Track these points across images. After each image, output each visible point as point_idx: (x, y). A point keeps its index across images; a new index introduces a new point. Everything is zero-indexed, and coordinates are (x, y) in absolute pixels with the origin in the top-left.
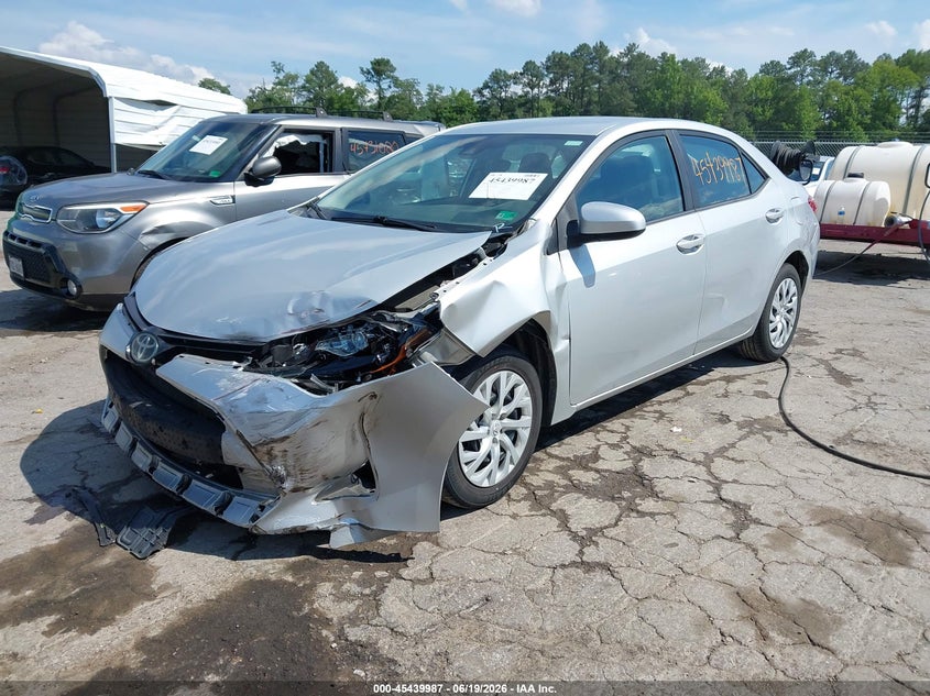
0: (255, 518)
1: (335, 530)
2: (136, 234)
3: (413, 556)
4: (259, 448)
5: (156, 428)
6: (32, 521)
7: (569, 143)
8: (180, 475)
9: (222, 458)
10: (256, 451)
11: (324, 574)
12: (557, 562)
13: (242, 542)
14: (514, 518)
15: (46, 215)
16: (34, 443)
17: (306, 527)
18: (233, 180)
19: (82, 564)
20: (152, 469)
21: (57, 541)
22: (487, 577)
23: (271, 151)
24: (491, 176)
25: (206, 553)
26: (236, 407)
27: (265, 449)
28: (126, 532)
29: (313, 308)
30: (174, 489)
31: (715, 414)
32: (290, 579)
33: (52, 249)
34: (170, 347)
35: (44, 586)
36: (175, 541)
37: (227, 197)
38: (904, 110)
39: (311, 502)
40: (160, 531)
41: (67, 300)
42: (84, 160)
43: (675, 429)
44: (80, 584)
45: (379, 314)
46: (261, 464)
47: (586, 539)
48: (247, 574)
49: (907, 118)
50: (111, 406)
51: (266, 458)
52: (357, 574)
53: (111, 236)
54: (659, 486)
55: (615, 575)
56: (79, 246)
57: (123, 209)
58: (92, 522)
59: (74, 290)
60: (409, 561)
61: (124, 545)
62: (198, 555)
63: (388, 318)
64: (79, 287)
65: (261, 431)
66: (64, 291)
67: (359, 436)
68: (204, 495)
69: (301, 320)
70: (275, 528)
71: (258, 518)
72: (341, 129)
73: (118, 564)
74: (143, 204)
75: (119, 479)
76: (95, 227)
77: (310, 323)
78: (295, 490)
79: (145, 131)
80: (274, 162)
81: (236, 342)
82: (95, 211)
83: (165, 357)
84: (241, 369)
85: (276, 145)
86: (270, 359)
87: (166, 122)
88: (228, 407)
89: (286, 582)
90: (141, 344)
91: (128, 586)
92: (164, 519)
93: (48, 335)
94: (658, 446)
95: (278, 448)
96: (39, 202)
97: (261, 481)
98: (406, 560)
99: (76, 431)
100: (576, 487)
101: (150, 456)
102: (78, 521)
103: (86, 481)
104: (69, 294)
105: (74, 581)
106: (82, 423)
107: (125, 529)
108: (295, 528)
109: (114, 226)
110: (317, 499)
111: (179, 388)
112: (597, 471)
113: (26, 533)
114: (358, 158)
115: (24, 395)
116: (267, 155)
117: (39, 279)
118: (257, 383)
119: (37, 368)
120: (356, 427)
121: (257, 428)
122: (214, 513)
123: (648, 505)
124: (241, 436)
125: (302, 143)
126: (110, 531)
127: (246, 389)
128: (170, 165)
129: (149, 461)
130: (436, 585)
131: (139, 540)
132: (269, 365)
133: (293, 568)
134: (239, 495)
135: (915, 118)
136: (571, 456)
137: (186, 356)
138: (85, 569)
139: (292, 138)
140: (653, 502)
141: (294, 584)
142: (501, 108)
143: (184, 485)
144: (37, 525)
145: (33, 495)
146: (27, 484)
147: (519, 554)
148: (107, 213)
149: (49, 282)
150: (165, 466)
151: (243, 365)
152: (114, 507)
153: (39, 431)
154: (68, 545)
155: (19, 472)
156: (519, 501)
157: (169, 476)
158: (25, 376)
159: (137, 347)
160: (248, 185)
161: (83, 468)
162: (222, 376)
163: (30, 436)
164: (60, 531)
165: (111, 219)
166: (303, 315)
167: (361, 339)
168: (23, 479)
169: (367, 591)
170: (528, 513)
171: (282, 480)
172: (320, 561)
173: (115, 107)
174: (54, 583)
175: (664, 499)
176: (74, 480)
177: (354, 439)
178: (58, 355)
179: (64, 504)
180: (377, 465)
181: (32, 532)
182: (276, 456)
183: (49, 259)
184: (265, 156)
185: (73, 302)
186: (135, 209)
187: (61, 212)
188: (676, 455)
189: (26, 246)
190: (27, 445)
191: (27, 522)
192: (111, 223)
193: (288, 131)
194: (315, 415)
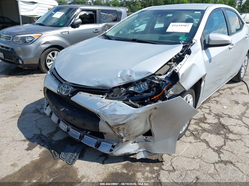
0: (111, 150)
1: (138, 153)
2: (39, 45)
3: (164, 160)
4: (114, 127)
5: (72, 119)
6: (28, 149)
7: (196, 12)
8: (79, 134)
9: (99, 130)
10: (113, 128)
11: (136, 169)
12: (214, 161)
13: (103, 156)
14: (190, 143)
15: (9, 38)
16: (20, 117)
17: (129, 153)
18: (67, 26)
19: (50, 167)
20: (68, 131)
21: (38, 158)
22: (193, 169)
23: (78, 17)
24: (172, 24)
25: (92, 161)
26: (105, 112)
27: (116, 127)
28: (63, 154)
29: (128, 75)
30: (78, 138)
31: (233, 101)
32: (125, 171)
33: (12, 49)
34: (75, 89)
35: (39, 178)
36: (81, 157)
37: (66, 32)
38: (237, 4)
39: (130, 144)
40: (75, 154)
41: (19, 66)
42: (12, 20)
43: (225, 107)
44: (52, 177)
45: (152, 77)
46: (115, 133)
47: (218, 150)
48: (110, 170)
49: (238, 6)
50: (47, 106)
51: (117, 131)
52: (148, 169)
53: (31, 45)
54: (231, 128)
55: (235, 165)
56: (21, 48)
57: (34, 36)
58: (49, 149)
59: (21, 62)
60: (163, 162)
61: (63, 159)
62: (90, 162)
63: (156, 78)
64: (23, 62)
65: (115, 121)
66: (18, 63)
67: (148, 122)
68: (90, 141)
69: (123, 80)
70: (119, 154)
71: (112, 150)
72: (98, 9)
73: (63, 167)
74: (41, 35)
75: (53, 131)
76: (26, 42)
77: (126, 81)
78: (126, 141)
79: (29, 11)
80: (80, 20)
81: (100, 88)
82: (25, 37)
83: (74, 93)
84: (104, 98)
85: (79, 15)
86: (112, 94)
87: (35, 8)
88: (102, 113)
89: (125, 173)
90: (64, 88)
91: (69, 177)
92: (76, 150)
93: (14, 77)
94: (222, 113)
95: (121, 127)
96: (6, 34)
97: (112, 137)
98: (162, 162)
99: (33, 112)
100: (204, 130)
101: (67, 126)
102: (44, 149)
103: (42, 132)
104: (19, 64)
105: (50, 175)
106: (34, 109)
107: (62, 153)
108: (125, 153)
109: (32, 42)
110: (132, 143)
111: (81, 105)
112: (209, 124)
113: (27, 154)
114: (103, 19)
115: (12, 99)
116: (77, 18)
117: (9, 59)
118: (112, 104)
119: (14, 89)
120: (148, 119)
121: (113, 120)
122: (95, 148)
123: (231, 136)
124: (107, 123)
125: (87, 14)
126: (56, 153)
127: (108, 106)
128: (44, 21)
129: (66, 128)
130: (176, 172)
131: (68, 157)
132: (112, 96)
133: (125, 167)
134: (104, 141)
135: (240, 6)
136: (197, 118)
137: (82, 93)
138: (52, 169)
139: (84, 13)
140: (232, 135)
141: (127, 174)
142: (127, 4)
143: (81, 137)
144: (30, 151)
145: (25, 138)
146: (22, 134)
147: (199, 158)
148: (29, 37)
149: (13, 60)
150: (73, 130)
151: (105, 96)
152: (54, 142)
153: (20, 113)
154: (43, 159)
155: (18, 129)
156: (189, 136)
157: (75, 134)
158: (10, 92)
159: (62, 89)
160: (72, 28)
161: (39, 127)
162: (98, 101)
163: (18, 115)
164: (39, 153)
165: (31, 39)
166: (124, 78)
167: (145, 86)
168: (20, 132)
169: (154, 176)
170: (194, 141)
171: (122, 138)
172: (133, 163)
173: (20, 4)
174: (43, 176)
175: (236, 134)
176: (38, 132)
177: (146, 123)
178: (19, 84)
179: (37, 142)
180: (154, 131)
181: (29, 154)
182: (120, 130)
183: (12, 53)
184: (76, 19)
185: (21, 66)
186: (38, 36)
187: (14, 38)
188: (230, 117)
189: (4, 49)
190: (18, 118)
191: (26, 150)
192: (31, 41)
193: (83, 10)
194: (135, 116)
